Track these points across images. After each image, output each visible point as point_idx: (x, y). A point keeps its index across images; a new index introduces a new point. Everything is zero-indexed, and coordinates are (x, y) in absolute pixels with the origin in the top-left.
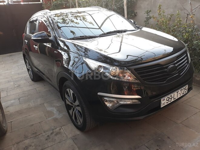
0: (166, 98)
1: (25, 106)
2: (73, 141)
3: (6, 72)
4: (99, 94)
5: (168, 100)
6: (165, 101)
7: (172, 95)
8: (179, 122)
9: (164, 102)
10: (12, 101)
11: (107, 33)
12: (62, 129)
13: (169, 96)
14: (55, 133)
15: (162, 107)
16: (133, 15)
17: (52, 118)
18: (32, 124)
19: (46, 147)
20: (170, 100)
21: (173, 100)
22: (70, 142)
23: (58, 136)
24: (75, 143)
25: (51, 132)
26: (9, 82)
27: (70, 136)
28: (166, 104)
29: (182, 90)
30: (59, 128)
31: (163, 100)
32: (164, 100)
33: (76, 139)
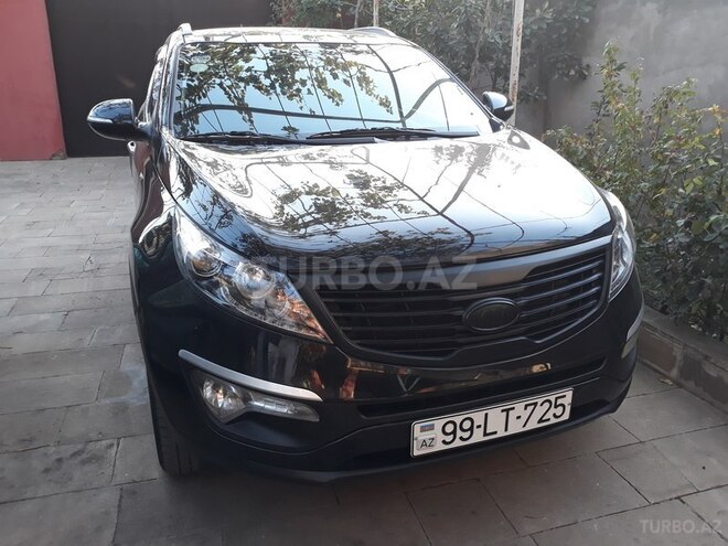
0: (439, 423)
1: (67, 341)
2: (121, 497)
3: (95, 214)
4: (183, 353)
5: (454, 432)
6: (437, 433)
7: (478, 417)
8: (530, 527)
9: (429, 436)
10: (43, 317)
11: (341, 132)
12: (115, 447)
13: (458, 420)
14: (84, 456)
15: (416, 453)
16: (572, 73)
17: (115, 400)
18: (43, 405)
19: (26, 496)
20: (466, 435)
21: (478, 437)
22: (109, 498)
23: (87, 468)
24: (119, 506)
25: (79, 447)
26: (79, 249)
27: (123, 476)
28: (440, 447)
29: (535, 404)
30: (109, 442)
31: (423, 429)
32: (432, 428)
33: (134, 493)
